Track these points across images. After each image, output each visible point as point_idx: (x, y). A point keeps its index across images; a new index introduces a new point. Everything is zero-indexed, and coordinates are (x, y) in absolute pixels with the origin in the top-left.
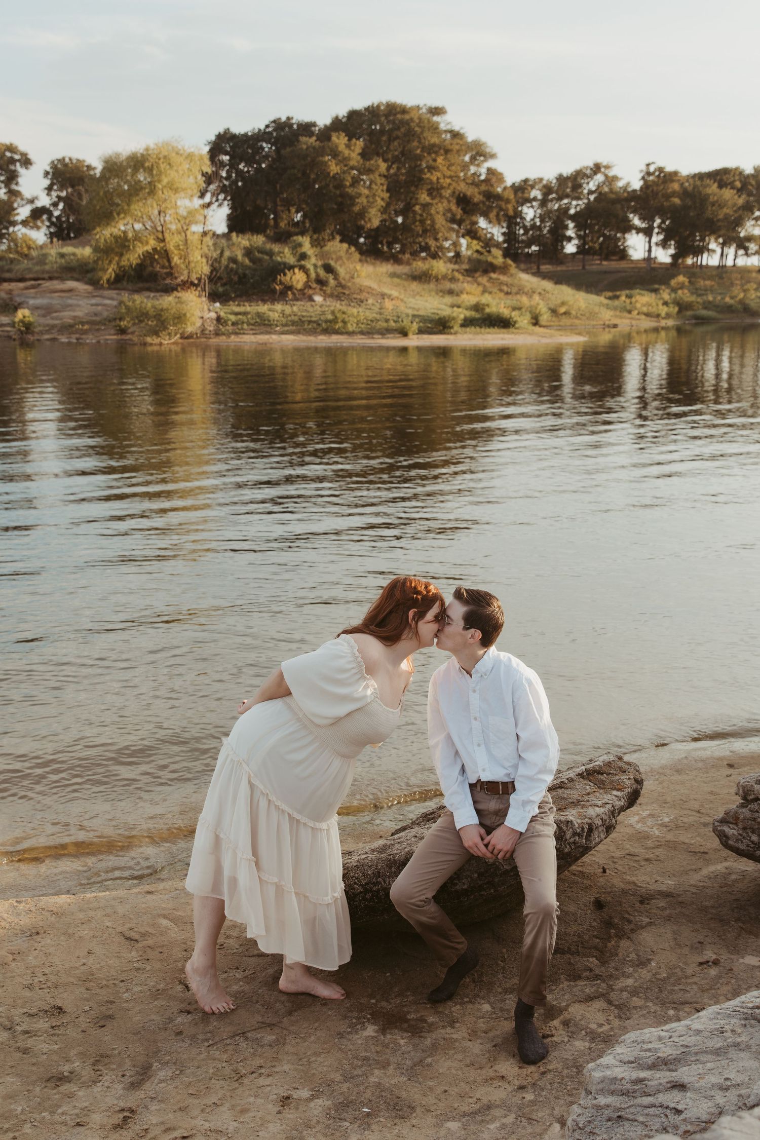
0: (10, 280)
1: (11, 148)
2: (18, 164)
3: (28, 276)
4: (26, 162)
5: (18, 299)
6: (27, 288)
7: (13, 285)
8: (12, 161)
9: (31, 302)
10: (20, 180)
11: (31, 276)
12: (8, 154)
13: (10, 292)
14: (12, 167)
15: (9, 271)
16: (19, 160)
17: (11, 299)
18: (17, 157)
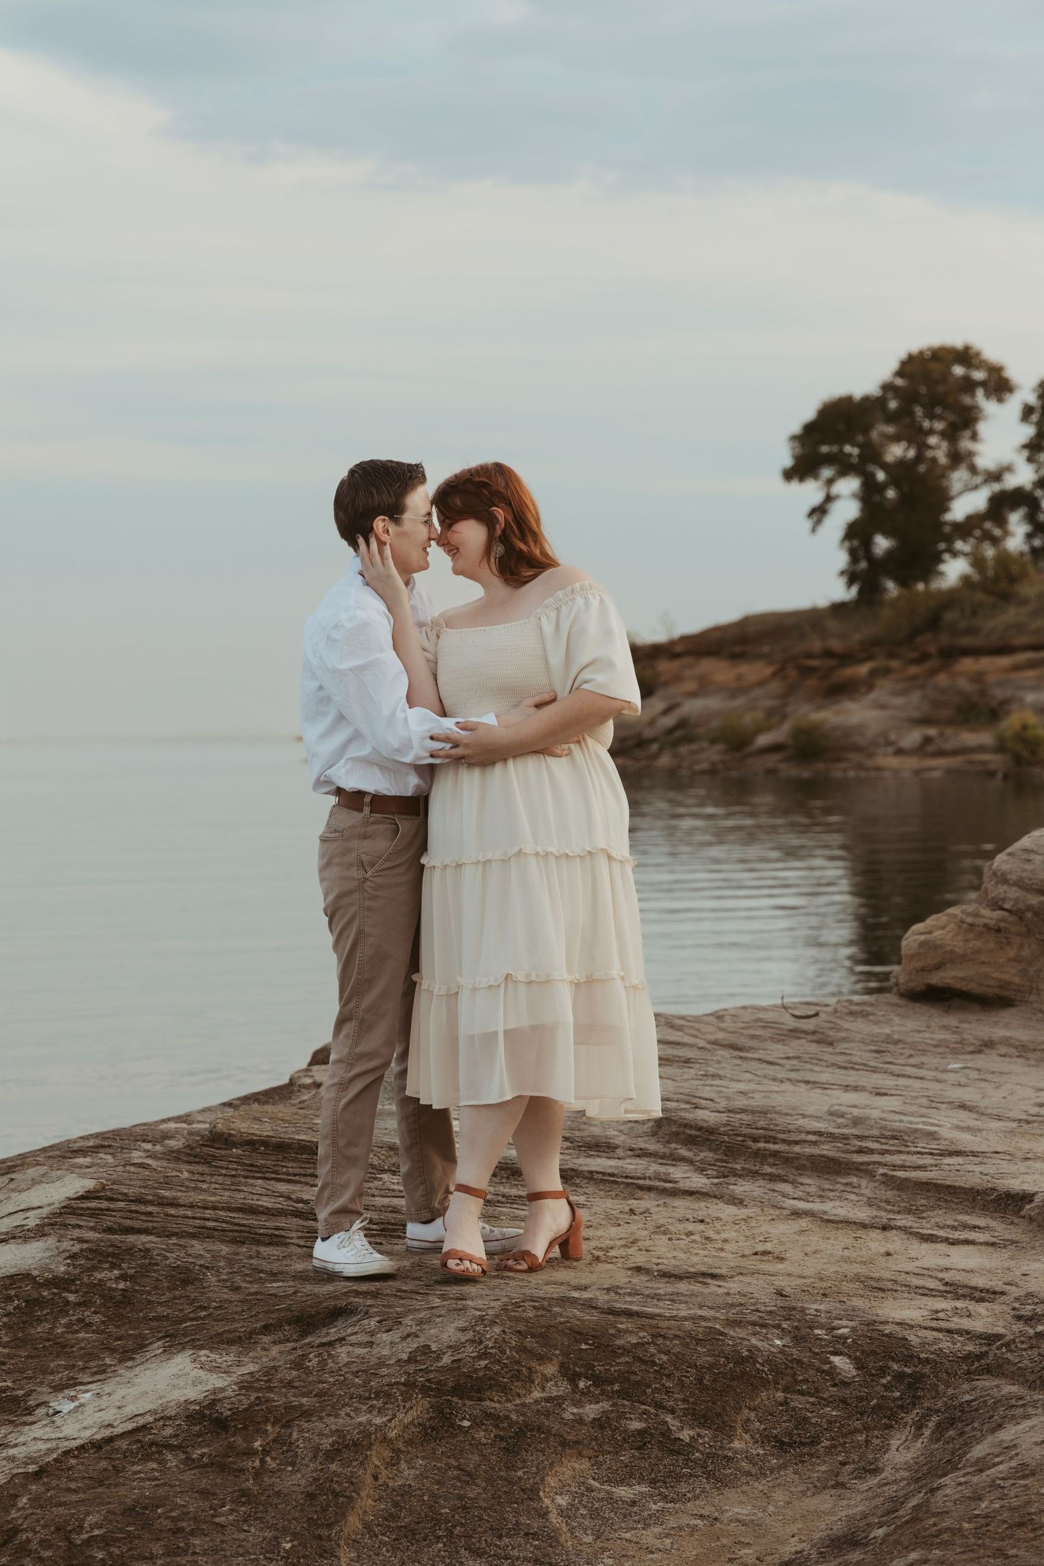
0: (977, 652)
1: (966, 356)
2: (980, 393)
3: (1018, 641)
4: (1000, 386)
5: (999, 693)
6: (1017, 668)
7: (985, 663)
8: (969, 385)
9: (1030, 698)
10: (982, 428)
11: (1025, 640)
12: (958, 370)
13: (978, 678)
14: (967, 400)
15: (969, 631)
16: (983, 384)
17: (983, 693)
18: (979, 375)
